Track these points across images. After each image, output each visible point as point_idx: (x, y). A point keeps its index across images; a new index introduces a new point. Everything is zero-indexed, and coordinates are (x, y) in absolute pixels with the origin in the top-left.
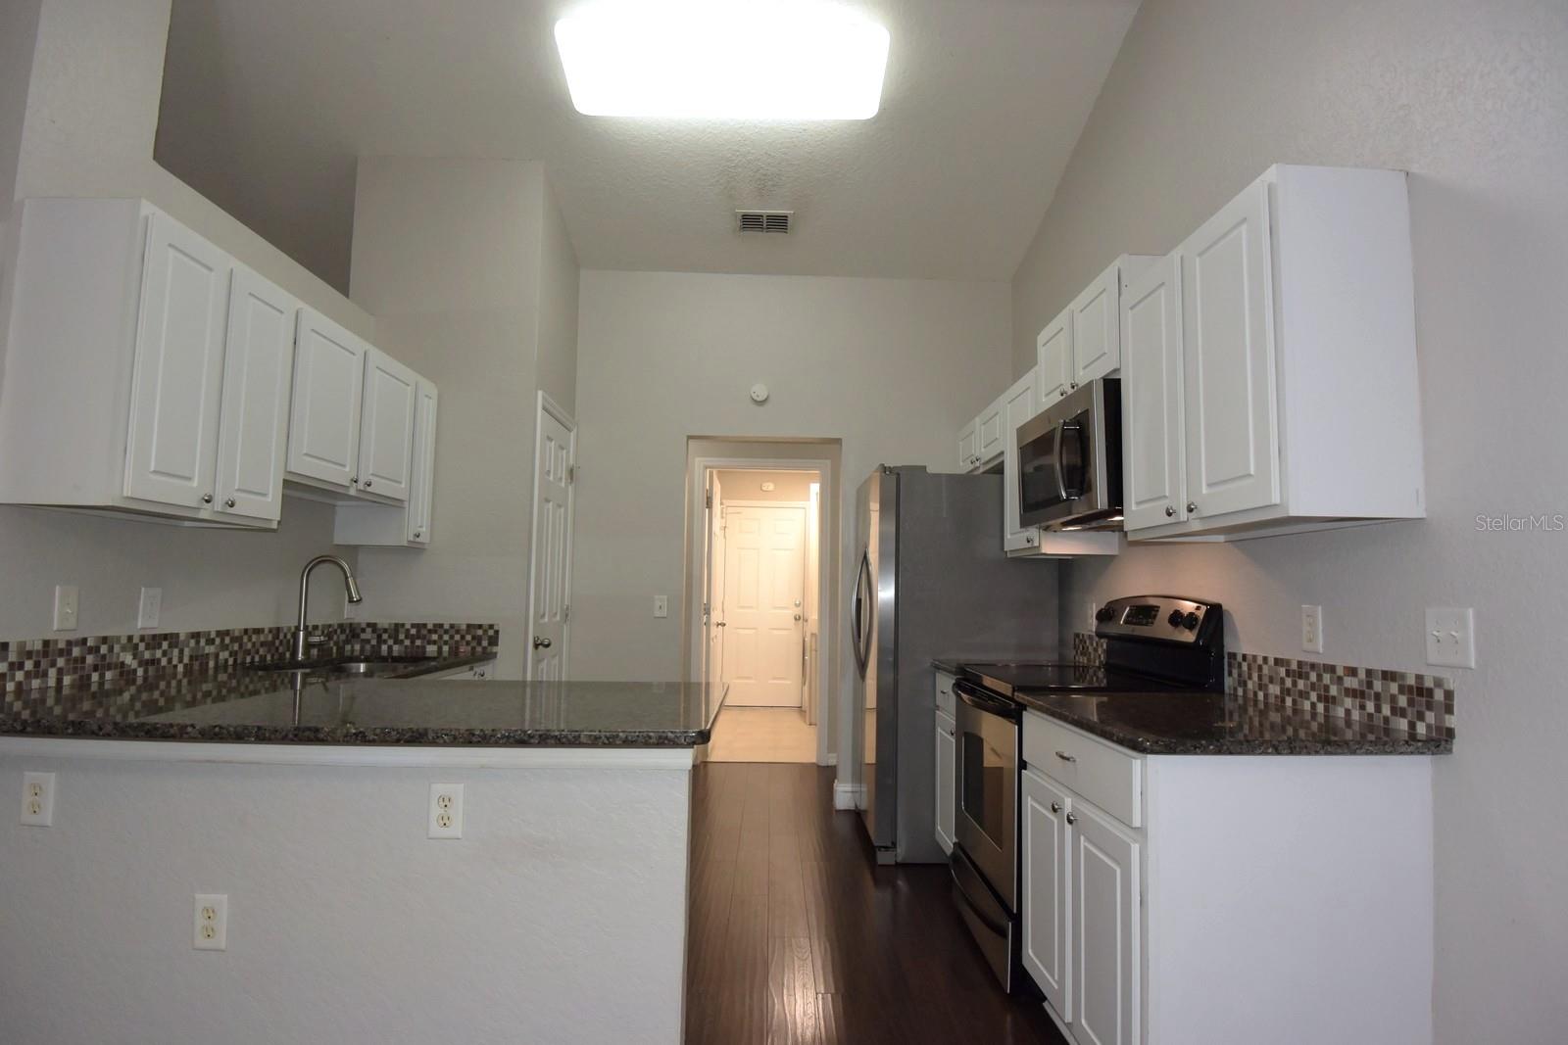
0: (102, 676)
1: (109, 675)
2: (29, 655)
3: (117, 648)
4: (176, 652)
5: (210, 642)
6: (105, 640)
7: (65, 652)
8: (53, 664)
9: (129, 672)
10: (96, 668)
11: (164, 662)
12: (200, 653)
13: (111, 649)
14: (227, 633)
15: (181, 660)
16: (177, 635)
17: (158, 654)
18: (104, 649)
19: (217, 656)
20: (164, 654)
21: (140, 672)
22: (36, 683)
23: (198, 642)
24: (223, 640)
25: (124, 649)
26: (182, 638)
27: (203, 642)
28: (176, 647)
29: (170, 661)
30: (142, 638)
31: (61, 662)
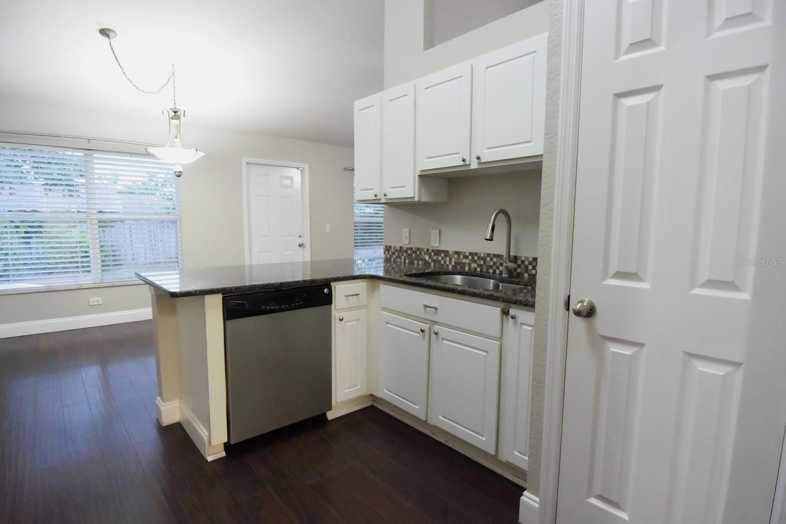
0: (418, 263)
1: (420, 262)
2: (397, 250)
3: (423, 253)
4: (448, 259)
5: (466, 257)
6: (418, 249)
7: (406, 251)
8: (403, 255)
9: (427, 263)
10: (416, 259)
11: (443, 262)
12: (460, 261)
13: (421, 253)
14: (476, 254)
15: (450, 263)
16: (448, 252)
17: (440, 258)
18: (418, 253)
19: (470, 265)
20: (443, 259)
21: (432, 264)
22: (398, 260)
23: (459, 256)
24: (473, 258)
25: (425, 254)
26: (450, 253)
27: (461, 257)
28: (448, 256)
29: (445, 262)
30: (433, 251)
31: (405, 254)
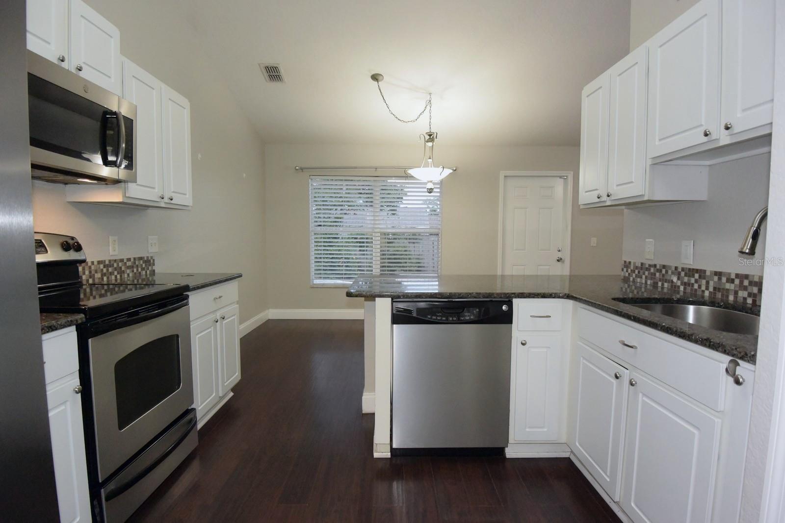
0: (663, 285)
1: (666, 285)
2: (637, 268)
3: (670, 272)
4: (704, 282)
5: (732, 281)
6: (664, 267)
7: (648, 269)
8: (644, 274)
9: (675, 286)
10: (660, 281)
11: (696, 286)
12: (722, 287)
13: (667, 272)
14: (747, 277)
15: (707, 288)
16: (705, 271)
17: (693, 280)
18: (664, 271)
19: (736, 293)
20: (696, 281)
21: (682, 288)
22: (639, 280)
23: (720, 279)
24: (741, 282)
25: (673, 273)
26: (708, 273)
27: (724, 280)
28: (704, 279)
29: (700, 287)
30: (683, 269)
31: (647, 273)
